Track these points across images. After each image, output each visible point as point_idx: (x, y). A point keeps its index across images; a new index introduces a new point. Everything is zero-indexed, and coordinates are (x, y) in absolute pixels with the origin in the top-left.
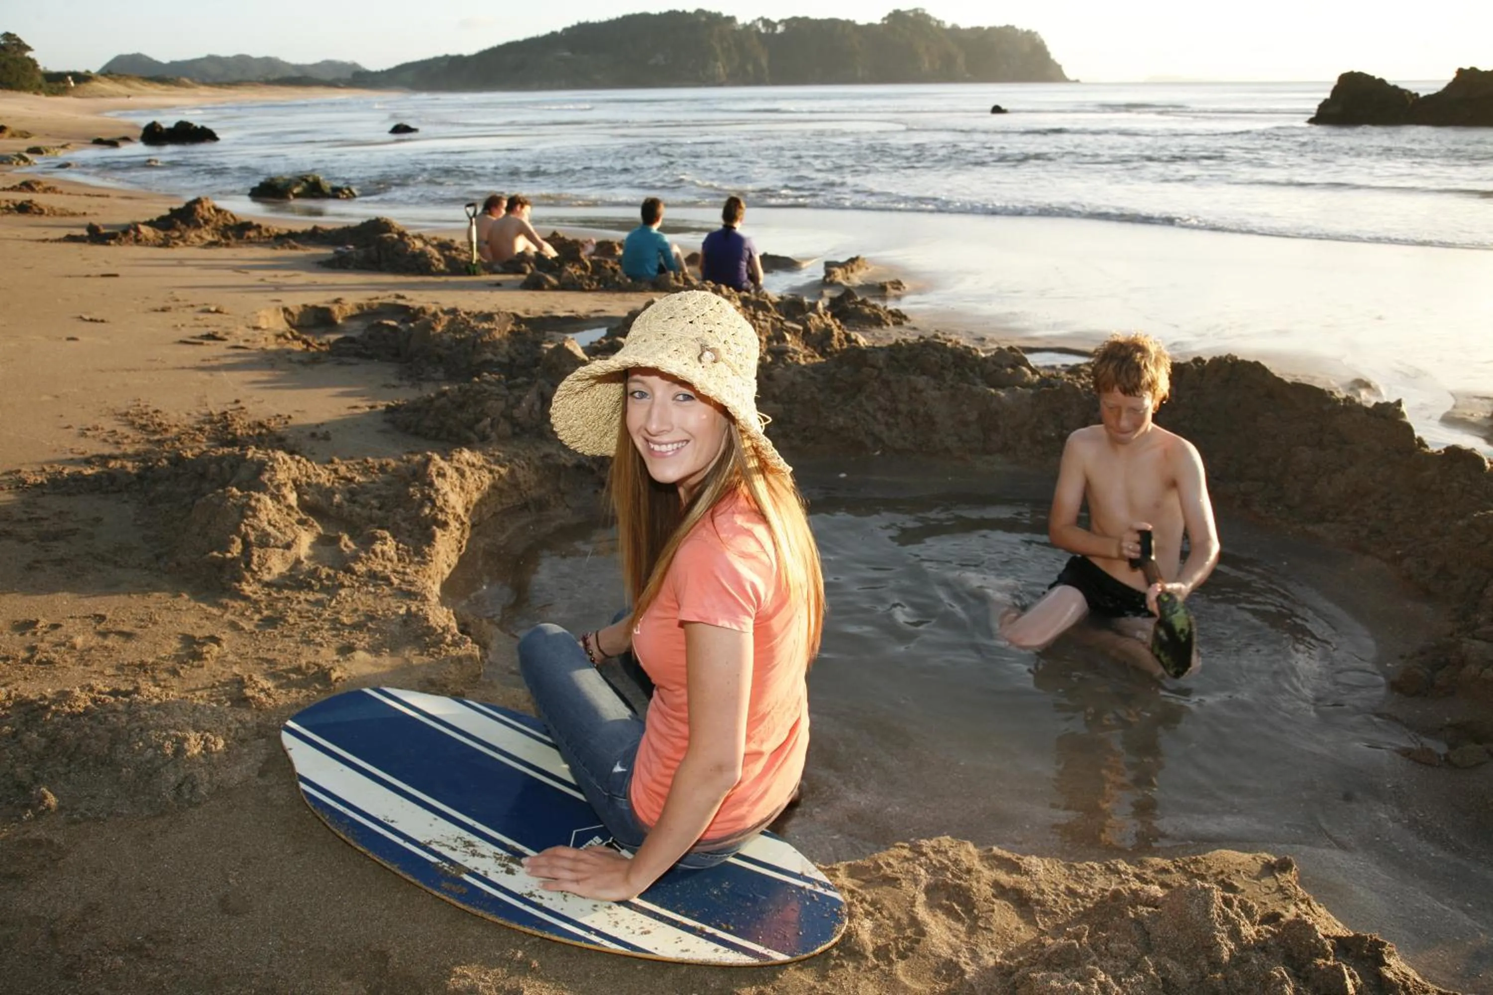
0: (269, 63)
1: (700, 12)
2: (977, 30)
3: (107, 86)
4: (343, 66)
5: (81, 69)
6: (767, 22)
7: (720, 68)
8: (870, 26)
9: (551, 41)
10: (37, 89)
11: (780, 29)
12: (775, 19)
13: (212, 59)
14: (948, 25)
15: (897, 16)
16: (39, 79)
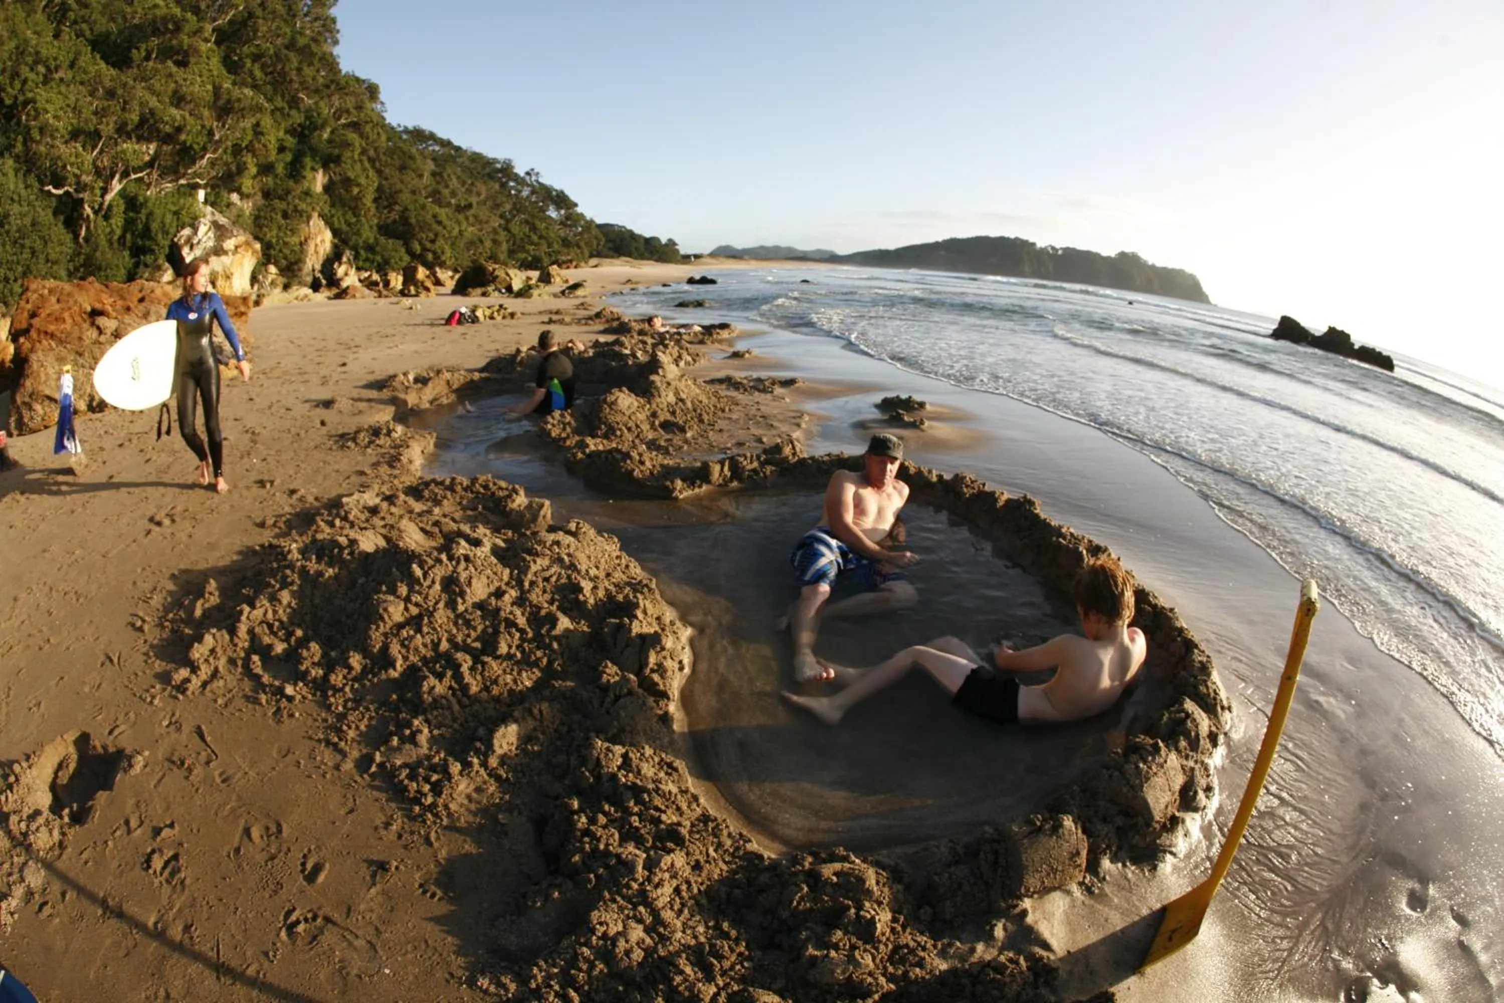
0: (790, 249)
1: (1017, 239)
2: (1164, 269)
3: (709, 260)
4: (825, 252)
5: (697, 252)
6: (1053, 248)
7: (1027, 269)
8: (1109, 258)
9: (936, 246)
10: (677, 262)
11: (1060, 252)
12: (1058, 246)
13: (762, 248)
14: (1150, 263)
15: (1123, 255)
16: (679, 258)
